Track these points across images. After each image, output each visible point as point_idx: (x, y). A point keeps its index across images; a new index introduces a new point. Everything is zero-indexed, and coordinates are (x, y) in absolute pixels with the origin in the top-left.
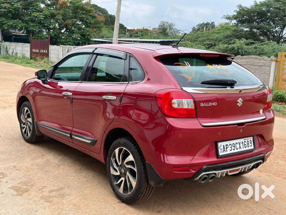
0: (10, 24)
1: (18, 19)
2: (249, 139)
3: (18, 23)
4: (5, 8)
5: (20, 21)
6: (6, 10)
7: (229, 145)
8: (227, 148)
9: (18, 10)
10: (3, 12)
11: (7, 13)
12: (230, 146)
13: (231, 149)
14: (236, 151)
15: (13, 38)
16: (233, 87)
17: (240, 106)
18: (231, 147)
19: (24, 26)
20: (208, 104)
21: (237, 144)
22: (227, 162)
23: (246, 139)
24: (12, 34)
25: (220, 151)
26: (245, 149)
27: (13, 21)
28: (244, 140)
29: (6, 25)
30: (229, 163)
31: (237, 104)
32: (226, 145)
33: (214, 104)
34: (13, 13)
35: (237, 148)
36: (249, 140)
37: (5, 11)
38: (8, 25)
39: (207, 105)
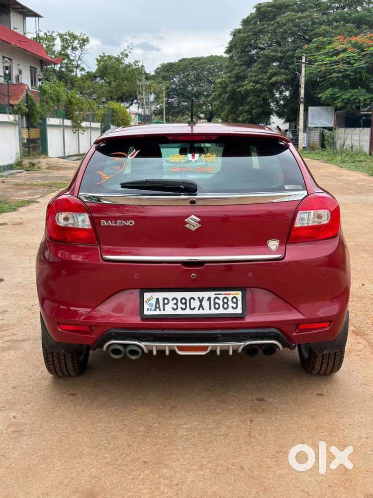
0: (346, 97)
1: (359, 87)
2: (230, 294)
3: (360, 94)
4: (340, 72)
5: (364, 91)
6: (340, 75)
7: (170, 300)
8: (164, 304)
9: (360, 73)
10: (335, 79)
11: (342, 79)
12: (175, 301)
13: (175, 307)
14: (188, 312)
15: (362, 121)
16: (196, 195)
17: (193, 229)
18: (176, 304)
19: (368, 98)
20: (116, 223)
21: (192, 300)
22: (163, 329)
23: (221, 294)
24: (362, 113)
25: (146, 306)
26: (213, 311)
27: (350, 92)
28: (215, 294)
29: (340, 100)
30: (165, 331)
31: (186, 226)
32: (164, 299)
33: (128, 223)
34: (352, 77)
35: (192, 307)
36: (230, 297)
37: (338, 77)
38: (343, 100)
39: (114, 225)
